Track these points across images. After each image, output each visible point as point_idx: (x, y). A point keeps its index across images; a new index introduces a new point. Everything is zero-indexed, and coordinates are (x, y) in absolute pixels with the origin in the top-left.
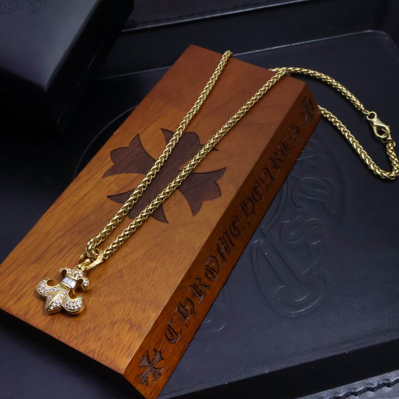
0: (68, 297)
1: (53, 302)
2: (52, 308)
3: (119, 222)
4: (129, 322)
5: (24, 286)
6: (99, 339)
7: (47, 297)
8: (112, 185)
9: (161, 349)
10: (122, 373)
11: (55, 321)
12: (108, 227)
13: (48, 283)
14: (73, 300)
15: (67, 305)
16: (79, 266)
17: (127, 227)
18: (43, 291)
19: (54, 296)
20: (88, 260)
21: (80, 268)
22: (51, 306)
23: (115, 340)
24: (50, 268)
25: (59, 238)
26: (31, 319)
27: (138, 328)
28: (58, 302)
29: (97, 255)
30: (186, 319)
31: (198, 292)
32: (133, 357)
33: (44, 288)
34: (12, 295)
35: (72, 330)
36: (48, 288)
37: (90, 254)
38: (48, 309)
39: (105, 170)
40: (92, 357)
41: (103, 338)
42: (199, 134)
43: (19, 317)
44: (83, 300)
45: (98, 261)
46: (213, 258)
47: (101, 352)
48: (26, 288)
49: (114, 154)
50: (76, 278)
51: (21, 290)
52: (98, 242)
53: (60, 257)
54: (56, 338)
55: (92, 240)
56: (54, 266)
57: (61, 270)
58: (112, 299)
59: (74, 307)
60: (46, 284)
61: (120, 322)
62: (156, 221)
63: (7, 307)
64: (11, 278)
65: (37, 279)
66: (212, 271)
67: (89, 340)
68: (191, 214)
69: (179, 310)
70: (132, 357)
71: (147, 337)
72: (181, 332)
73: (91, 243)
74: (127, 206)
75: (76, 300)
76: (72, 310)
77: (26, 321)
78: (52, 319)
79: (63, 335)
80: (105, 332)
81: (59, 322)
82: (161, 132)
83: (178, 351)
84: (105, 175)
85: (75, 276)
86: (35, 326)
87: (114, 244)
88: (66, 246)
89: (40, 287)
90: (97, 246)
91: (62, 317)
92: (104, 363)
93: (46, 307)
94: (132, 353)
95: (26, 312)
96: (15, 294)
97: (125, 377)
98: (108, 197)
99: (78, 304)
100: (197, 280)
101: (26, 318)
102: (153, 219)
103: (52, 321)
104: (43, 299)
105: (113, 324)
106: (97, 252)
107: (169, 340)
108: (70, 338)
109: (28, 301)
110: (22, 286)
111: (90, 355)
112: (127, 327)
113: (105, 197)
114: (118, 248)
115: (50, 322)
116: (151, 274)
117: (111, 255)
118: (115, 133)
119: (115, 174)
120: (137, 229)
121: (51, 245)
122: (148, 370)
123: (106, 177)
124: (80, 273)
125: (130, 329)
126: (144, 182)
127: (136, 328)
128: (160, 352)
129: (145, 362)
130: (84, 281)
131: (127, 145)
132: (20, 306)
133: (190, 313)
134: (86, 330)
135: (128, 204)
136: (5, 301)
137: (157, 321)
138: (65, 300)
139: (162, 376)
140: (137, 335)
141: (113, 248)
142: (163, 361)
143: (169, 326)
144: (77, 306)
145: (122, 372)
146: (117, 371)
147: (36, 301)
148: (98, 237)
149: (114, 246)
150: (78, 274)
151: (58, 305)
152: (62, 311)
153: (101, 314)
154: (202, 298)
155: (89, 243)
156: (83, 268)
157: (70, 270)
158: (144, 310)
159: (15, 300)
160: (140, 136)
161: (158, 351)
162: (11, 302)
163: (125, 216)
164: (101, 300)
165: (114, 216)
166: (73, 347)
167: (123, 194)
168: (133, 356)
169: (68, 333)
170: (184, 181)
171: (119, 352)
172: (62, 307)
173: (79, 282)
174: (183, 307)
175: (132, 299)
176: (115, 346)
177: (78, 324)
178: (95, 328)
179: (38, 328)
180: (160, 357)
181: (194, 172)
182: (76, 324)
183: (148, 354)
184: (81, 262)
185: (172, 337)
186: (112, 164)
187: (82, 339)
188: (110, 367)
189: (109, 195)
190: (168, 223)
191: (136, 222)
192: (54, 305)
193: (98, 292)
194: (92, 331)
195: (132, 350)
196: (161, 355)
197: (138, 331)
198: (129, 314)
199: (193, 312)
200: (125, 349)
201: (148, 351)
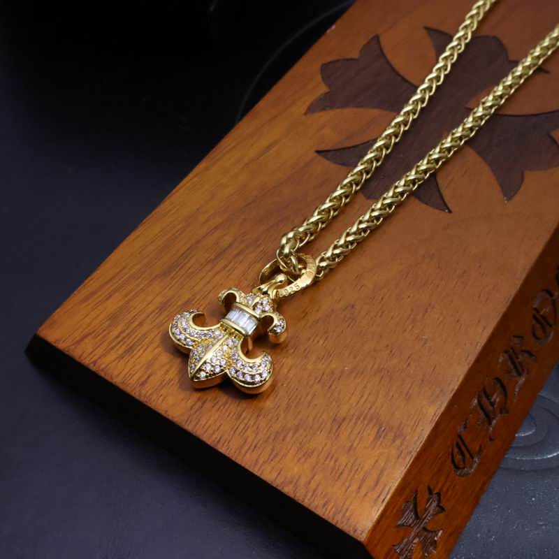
0: (240, 352)
1: (205, 362)
2: (203, 374)
3: (346, 204)
4: (374, 421)
5: (141, 324)
6: (308, 455)
7: (190, 350)
8: (327, 131)
9: (441, 489)
10: (362, 540)
11: (208, 405)
12: (323, 211)
13: (194, 319)
14: (251, 361)
15: (237, 371)
16: (264, 287)
17: (365, 214)
18: (182, 337)
19: (207, 349)
20: (281, 278)
21: (265, 293)
22: (200, 370)
23: (343, 460)
24: (196, 289)
25: (215, 229)
26: (155, 396)
27: (396, 437)
28: (216, 362)
29: (300, 266)
30: (490, 424)
31: (515, 367)
32: (388, 504)
33: (185, 330)
34: (113, 340)
35: (246, 428)
36: (195, 329)
37: (286, 263)
38: (194, 376)
39: (309, 100)
40: (292, 495)
41: (316, 453)
42: (505, 41)
43: (128, 390)
44: (272, 363)
45: (304, 281)
46: (547, 296)
47: (313, 485)
48: (145, 328)
49: (328, 71)
50: (257, 313)
51: (134, 331)
52: (301, 241)
53: (217, 269)
54: (209, 443)
55: (291, 235)
56: (205, 285)
57: (223, 294)
58: (333, 365)
59: (253, 376)
60: (191, 322)
61: (354, 420)
62: (424, 206)
63: (103, 367)
64: (112, 306)
65: (169, 309)
66: (544, 322)
67: (285, 455)
68: (500, 195)
69: (480, 403)
70: (385, 504)
71: (417, 459)
72: (480, 450)
73: (289, 240)
74: (361, 171)
75: (258, 361)
76: (249, 383)
77: (142, 399)
78: (199, 399)
79: (224, 438)
80: (320, 440)
81: (217, 407)
82: (424, 32)
83: (472, 492)
84: (311, 110)
85: (254, 309)
86: (163, 413)
87: (336, 247)
88: (230, 245)
89: (177, 327)
90: (299, 250)
91: (222, 398)
92: (320, 512)
93: (191, 371)
94: (384, 494)
95: (143, 379)
96: (119, 339)
97: (369, 549)
98: (318, 152)
99: (261, 370)
100: (517, 341)
101: (144, 392)
102: (417, 201)
103: (199, 404)
104: (182, 354)
105: (338, 422)
106: (300, 260)
107: (457, 467)
108: (242, 447)
109: (148, 356)
110: (136, 323)
111: (288, 490)
112: (371, 433)
113: (312, 154)
114: (346, 257)
115: (197, 407)
116: (419, 317)
117: (330, 270)
118: (328, 31)
119: (332, 108)
120: (371, 231)
121: (198, 242)
122: (413, 534)
123: (313, 113)
124: (265, 303)
125: (378, 436)
126: (386, 137)
127: (391, 436)
128: (439, 494)
129: (408, 518)
130: (276, 322)
131: (355, 53)
132: (130, 364)
133: (498, 412)
134: (277, 433)
135: (362, 167)
136: (99, 351)
137: (438, 425)
138: (231, 359)
139: (439, 548)
140: (394, 452)
141: (334, 257)
142: (442, 514)
143: (459, 436)
144: (260, 375)
145: (362, 537)
146: (351, 533)
147: (165, 358)
148: (301, 229)
149: (337, 251)
150: (262, 304)
151: (218, 370)
152: (225, 384)
153: (309, 397)
154: (522, 380)
155: (284, 241)
156: (272, 293)
157: (243, 294)
158: (408, 398)
159: (120, 352)
160: (381, 39)
161: (436, 491)
162: (112, 356)
163: (356, 192)
164: (310, 367)
165: (335, 190)
166: (247, 467)
167: (349, 148)
168: (386, 500)
169: (236, 434)
170: (481, 128)
171: (354, 487)
172: (226, 373)
173: (265, 322)
174: (488, 397)
175: (380, 370)
176: (345, 475)
177: (258, 416)
178: (297, 428)
179: (170, 418)
180: (438, 506)
181: (501, 113)
182: (255, 416)
183: (415, 499)
184: (266, 279)
185: (464, 462)
186: (323, 89)
187: (269, 450)
188: (334, 522)
189: (319, 149)
190: (450, 212)
191: (382, 205)
192: (208, 368)
193: (302, 349)
194: (290, 434)
195: (385, 486)
196: (439, 501)
197: (398, 442)
198: (374, 403)
199: (504, 410)
200: (370, 482)
201: (417, 491)
